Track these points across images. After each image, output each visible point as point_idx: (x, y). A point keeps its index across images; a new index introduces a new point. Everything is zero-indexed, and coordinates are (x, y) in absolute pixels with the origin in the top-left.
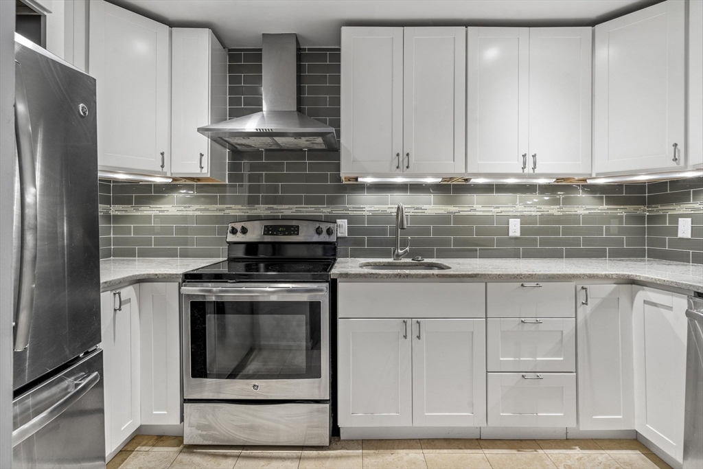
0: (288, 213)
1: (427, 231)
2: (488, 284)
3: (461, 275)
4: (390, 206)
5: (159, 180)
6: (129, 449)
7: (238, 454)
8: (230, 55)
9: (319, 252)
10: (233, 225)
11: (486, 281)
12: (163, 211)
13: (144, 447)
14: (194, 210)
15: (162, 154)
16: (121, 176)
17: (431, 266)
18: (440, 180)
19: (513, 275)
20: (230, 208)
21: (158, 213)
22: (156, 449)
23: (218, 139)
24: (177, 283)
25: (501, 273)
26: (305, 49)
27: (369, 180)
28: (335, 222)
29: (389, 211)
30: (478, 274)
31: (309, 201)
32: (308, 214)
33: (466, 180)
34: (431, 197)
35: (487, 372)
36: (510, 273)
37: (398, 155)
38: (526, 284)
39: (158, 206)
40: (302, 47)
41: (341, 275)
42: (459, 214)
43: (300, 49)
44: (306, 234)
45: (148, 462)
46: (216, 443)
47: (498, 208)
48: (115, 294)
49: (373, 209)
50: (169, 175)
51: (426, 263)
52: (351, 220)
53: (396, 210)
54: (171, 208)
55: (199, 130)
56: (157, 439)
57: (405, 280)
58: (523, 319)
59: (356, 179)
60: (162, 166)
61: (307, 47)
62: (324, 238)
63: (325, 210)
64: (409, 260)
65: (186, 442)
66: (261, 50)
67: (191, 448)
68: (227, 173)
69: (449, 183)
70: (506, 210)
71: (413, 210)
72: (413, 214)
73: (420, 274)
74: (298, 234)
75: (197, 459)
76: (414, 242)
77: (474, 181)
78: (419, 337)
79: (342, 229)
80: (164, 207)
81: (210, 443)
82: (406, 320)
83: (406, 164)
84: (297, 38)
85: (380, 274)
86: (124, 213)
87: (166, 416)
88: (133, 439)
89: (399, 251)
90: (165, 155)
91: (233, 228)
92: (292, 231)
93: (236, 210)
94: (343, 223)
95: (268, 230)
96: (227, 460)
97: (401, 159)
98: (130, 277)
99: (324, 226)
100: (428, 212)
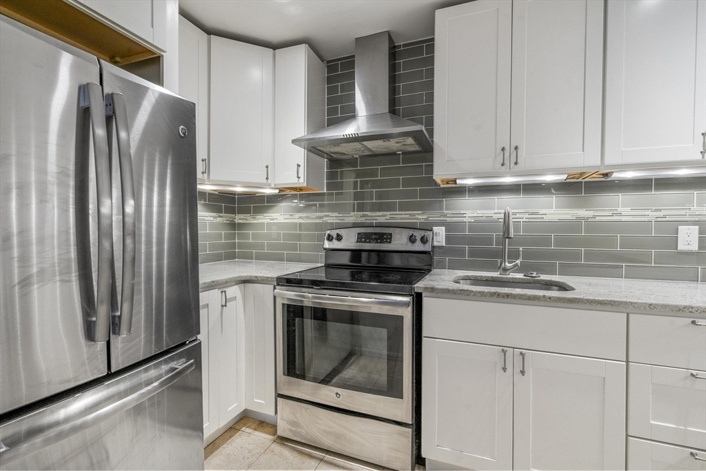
0: (382, 220)
1: (546, 241)
2: (631, 316)
3: (587, 300)
4: (496, 211)
5: (268, 191)
6: (237, 428)
7: (321, 457)
8: (328, 67)
9: (414, 262)
10: (328, 232)
11: (628, 311)
12: (273, 219)
13: (248, 429)
14: (297, 218)
15: (267, 167)
16: (239, 189)
17: (548, 285)
18: (564, 177)
19: (676, 306)
20: (328, 216)
21: (269, 221)
22: (257, 433)
23: (314, 149)
24: (272, 286)
25: (654, 302)
26: (400, 46)
27: (470, 182)
28: (431, 230)
29: (496, 217)
30: (615, 302)
31: (404, 207)
32: (402, 221)
33: (606, 175)
34: (553, 199)
35: (627, 435)
36: (670, 303)
37: (503, 149)
38: (699, 322)
39: (270, 215)
40: (396, 44)
41: (426, 289)
42: (594, 220)
43: (395, 47)
44: (400, 242)
45: (249, 444)
46: (303, 441)
47: (660, 210)
48: (222, 292)
49: (475, 215)
50: (273, 186)
51: (543, 280)
52: (449, 227)
53: (502, 216)
54: (280, 217)
55: (294, 141)
56: (259, 424)
57: (506, 300)
58: (694, 372)
59: (455, 181)
60: (267, 179)
61: (402, 44)
62: (418, 246)
63: (420, 217)
64: (520, 276)
65: (279, 433)
66: (354, 56)
67: (283, 440)
68: (325, 181)
69: (580, 180)
70: (670, 214)
71: (527, 216)
72: (527, 220)
73: (525, 295)
74: (390, 242)
75: (285, 452)
76: (527, 255)
77: (617, 175)
78: (523, 372)
79: (440, 236)
80: (274, 215)
81: (298, 439)
82: (505, 349)
83: (513, 160)
84: (389, 35)
85: (472, 291)
86: (245, 221)
87: (264, 405)
88: (242, 419)
89: (507, 264)
90: (269, 168)
91: (329, 235)
92: (385, 238)
93: (332, 218)
94: (440, 231)
95: (362, 238)
96: (311, 461)
97: (507, 154)
98: (235, 278)
99: (418, 234)
100: (546, 218)
